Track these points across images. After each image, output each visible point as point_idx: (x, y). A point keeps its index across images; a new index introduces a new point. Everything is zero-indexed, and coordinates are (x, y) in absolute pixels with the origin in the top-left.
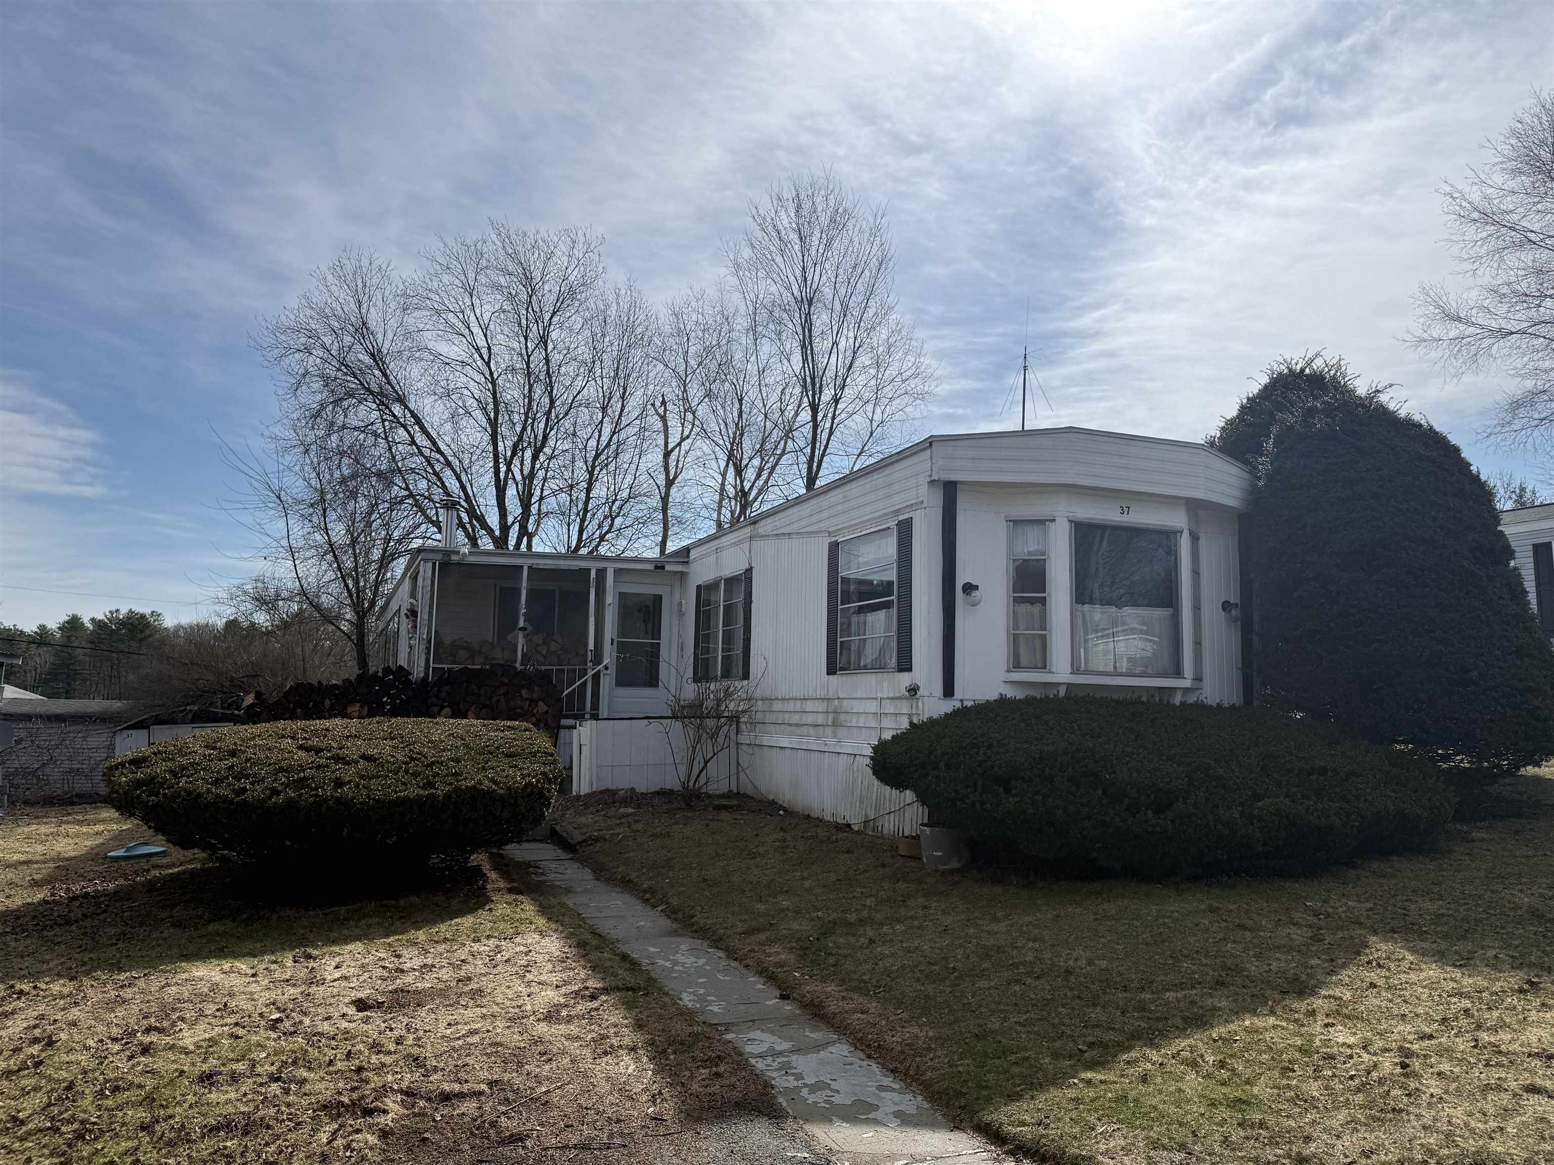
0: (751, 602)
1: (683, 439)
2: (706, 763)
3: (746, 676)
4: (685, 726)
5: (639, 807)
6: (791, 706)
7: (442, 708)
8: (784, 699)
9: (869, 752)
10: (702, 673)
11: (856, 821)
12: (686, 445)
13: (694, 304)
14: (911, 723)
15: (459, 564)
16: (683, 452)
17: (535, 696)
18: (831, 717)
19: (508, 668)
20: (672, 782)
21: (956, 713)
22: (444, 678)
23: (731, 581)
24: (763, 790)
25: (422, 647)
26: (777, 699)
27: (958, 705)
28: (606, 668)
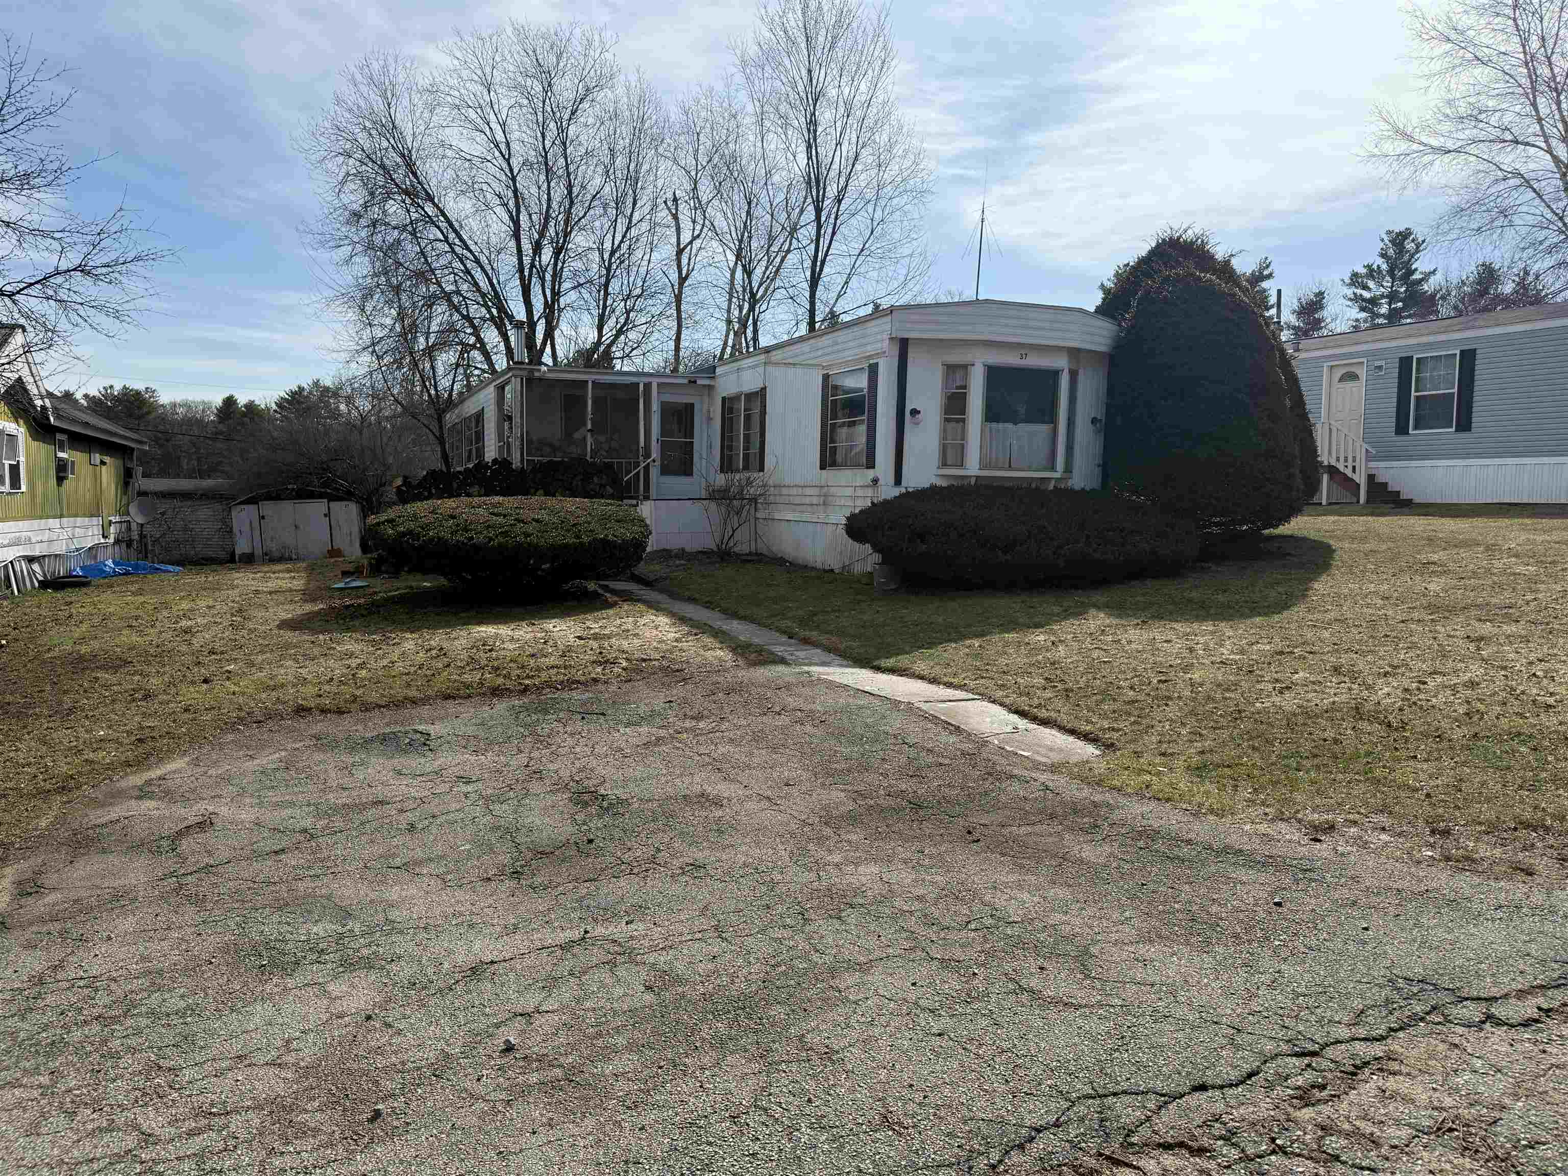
0: (765, 413)
1: (694, 238)
2: (734, 531)
3: (762, 469)
4: (718, 505)
5: (689, 560)
6: (794, 491)
7: (537, 490)
8: (789, 486)
9: (844, 521)
10: (727, 465)
11: (837, 567)
12: (697, 244)
13: (703, 101)
14: (872, 503)
15: (540, 379)
16: (694, 251)
17: (603, 482)
18: (822, 499)
19: (581, 460)
20: (710, 544)
21: (902, 496)
22: (538, 468)
23: (750, 396)
24: (774, 549)
25: (518, 443)
26: (784, 486)
27: (904, 490)
28: (654, 461)
